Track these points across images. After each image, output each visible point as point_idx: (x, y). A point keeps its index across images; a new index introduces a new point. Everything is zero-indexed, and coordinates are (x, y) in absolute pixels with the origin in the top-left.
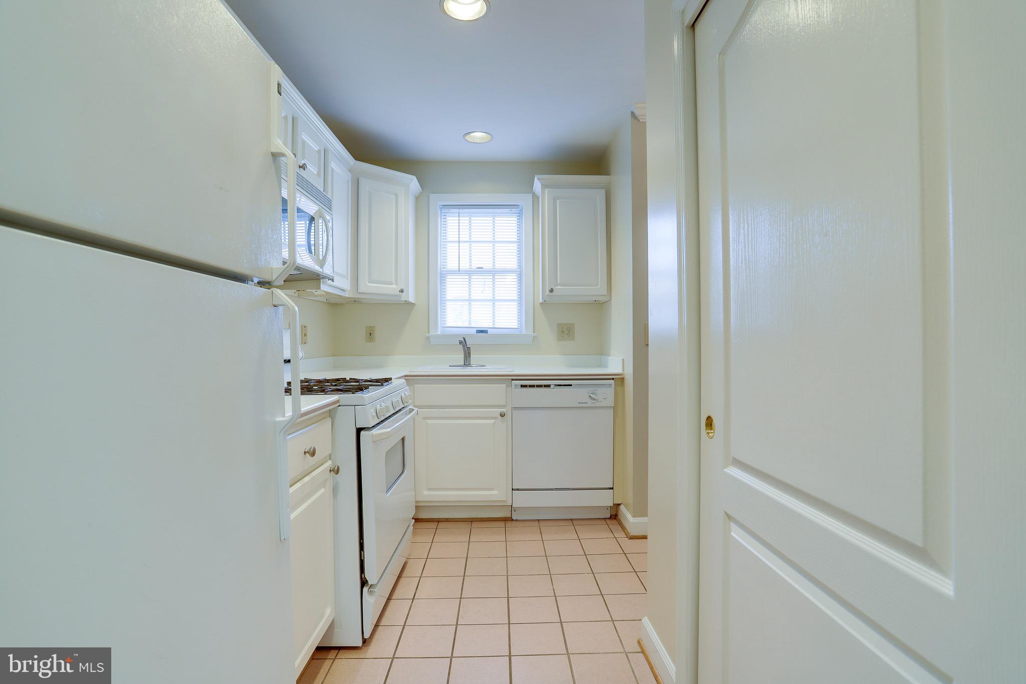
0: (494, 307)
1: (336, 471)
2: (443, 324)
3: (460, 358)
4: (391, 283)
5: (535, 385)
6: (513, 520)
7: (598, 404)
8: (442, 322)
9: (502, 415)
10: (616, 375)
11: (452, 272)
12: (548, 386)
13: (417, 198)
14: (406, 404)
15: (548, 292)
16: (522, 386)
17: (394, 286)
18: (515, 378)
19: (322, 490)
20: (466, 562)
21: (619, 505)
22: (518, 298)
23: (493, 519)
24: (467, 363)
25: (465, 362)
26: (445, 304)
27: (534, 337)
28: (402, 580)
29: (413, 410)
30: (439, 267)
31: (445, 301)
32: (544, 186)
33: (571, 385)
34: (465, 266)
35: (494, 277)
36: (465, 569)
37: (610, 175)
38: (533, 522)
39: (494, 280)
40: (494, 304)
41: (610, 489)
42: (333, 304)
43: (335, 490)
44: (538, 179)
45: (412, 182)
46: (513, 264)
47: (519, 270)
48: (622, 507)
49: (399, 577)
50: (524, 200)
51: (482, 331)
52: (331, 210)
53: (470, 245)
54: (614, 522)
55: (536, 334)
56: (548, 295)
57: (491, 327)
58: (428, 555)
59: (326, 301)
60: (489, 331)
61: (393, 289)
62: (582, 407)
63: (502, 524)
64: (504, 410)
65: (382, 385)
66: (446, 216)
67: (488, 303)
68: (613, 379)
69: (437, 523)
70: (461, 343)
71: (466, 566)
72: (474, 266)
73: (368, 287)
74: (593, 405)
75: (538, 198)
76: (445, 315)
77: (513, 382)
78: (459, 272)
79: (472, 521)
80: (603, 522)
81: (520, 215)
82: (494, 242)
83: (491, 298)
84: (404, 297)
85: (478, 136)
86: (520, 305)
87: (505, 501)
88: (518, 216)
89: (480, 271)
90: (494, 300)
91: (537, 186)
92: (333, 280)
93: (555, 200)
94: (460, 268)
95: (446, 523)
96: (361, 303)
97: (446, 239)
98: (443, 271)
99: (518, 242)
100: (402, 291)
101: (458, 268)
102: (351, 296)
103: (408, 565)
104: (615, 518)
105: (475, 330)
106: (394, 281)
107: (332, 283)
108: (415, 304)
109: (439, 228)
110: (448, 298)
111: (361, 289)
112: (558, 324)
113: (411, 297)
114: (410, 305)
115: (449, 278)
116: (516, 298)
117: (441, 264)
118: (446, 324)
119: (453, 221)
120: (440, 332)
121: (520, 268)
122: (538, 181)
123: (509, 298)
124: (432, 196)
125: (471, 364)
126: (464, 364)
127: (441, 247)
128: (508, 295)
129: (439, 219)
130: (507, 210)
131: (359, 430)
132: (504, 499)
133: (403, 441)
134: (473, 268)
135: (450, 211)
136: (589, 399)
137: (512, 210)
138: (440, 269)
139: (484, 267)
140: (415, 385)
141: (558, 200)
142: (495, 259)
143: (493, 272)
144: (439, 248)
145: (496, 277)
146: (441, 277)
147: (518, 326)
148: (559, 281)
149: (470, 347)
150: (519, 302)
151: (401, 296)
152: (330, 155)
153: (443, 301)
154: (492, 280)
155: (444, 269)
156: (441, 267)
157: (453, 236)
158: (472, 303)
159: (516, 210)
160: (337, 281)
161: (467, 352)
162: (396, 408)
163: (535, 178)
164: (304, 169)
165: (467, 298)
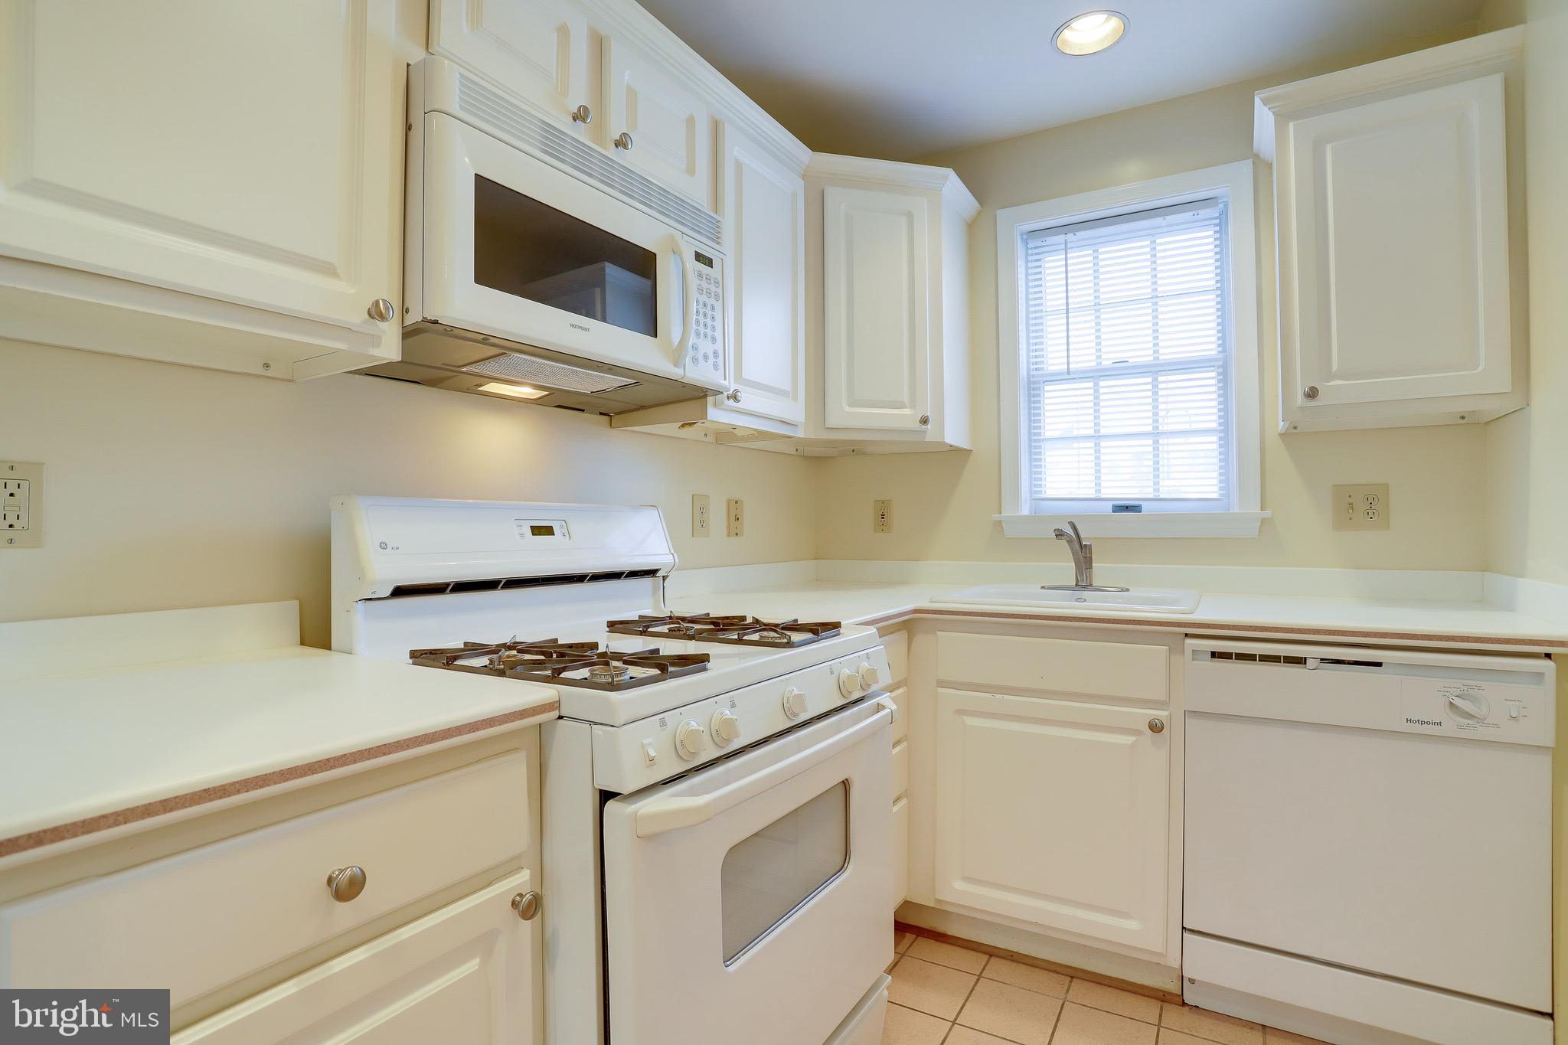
0: (1156, 449)
1: (532, 907)
2: (1035, 492)
3: (1066, 569)
4: (902, 406)
5: (1254, 656)
6: (1184, 1004)
7: (1482, 733)
8: (1034, 489)
9: (1156, 728)
10: (1557, 644)
11: (1056, 378)
12: (1301, 661)
13: (972, 227)
14: (857, 695)
15: (1300, 399)
16: (1214, 655)
17: (907, 411)
18: (1191, 631)
19: (471, 966)
22: (1220, 424)
23: (1130, 988)
24: (1084, 581)
25: (1077, 581)
26: (1040, 447)
27: (1263, 521)
29: (884, 708)
30: (1025, 366)
31: (1039, 441)
32: (1282, 118)
33: (1379, 664)
34: (1084, 359)
35: (1155, 380)
37: (1523, 23)
39: (1155, 386)
40: (1156, 442)
41: (1542, 1014)
42: (810, 457)
44: (1265, 102)
45: (949, 183)
46: (1207, 345)
47: (1221, 356)
50: (1233, 182)
51: (1127, 508)
52: (718, 243)
55: (1268, 513)
56: (1302, 408)
57: (1152, 496)
59: (794, 452)
60: (1144, 505)
61: (904, 417)
62: (1419, 734)
63: (1156, 1005)
64: (1161, 714)
65: (789, 644)
66: (1038, 254)
67: (1143, 442)
68: (1548, 656)
69: (986, 957)
70: (1060, 534)
72: (1107, 360)
73: (851, 415)
74: (1461, 734)
75: (1270, 166)
76: (1040, 473)
77: (1188, 641)
78: (1068, 376)
79: (1071, 973)
81: (1222, 224)
82: (1155, 297)
83: (1150, 429)
84: (931, 433)
85: (1089, 29)
86: (1225, 442)
87: (1160, 955)
88: (1215, 225)
89: (1123, 370)
90: (1156, 435)
92: (734, 397)
93: (1319, 148)
94: (1071, 366)
95: (1008, 963)
96: (864, 453)
97: (1041, 306)
98: (1033, 376)
99: (1217, 289)
100: (925, 421)
101: (1066, 367)
102: (812, 436)
105: (1111, 504)
106: (907, 401)
107: (737, 405)
108: (970, 451)
109: (1022, 282)
110: (1048, 434)
111: (832, 421)
112: (1335, 486)
113: (953, 432)
114: (959, 455)
115: (1047, 391)
116: (1214, 425)
117: (1028, 363)
118: (1040, 492)
119: (1052, 264)
120: (1025, 510)
121: (1224, 351)
122: (1266, 109)
123: (1195, 426)
124: (1002, 215)
125: (1091, 585)
126: (1077, 585)
127: (1028, 325)
128: (1193, 419)
129: (1021, 263)
130: (1187, 216)
131: (606, 796)
132: (1159, 949)
133: (841, 790)
134: (1103, 363)
135: (1044, 243)
136: (1448, 710)
137: (1200, 212)
138: (1025, 373)
139: (1130, 360)
140: (938, 633)
141: (1329, 148)
142: (1157, 338)
143: (1155, 369)
144: (1022, 327)
145: (1160, 379)
146: (1029, 389)
147: (1221, 495)
148: (1335, 367)
149: (1090, 546)
150: (1222, 435)
151: (924, 432)
152: (729, 133)
153: (1036, 442)
154: (1150, 387)
155: (1035, 373)
156: (1028, 370)
157: (1053, 297)
158: (1103, 444)
159: (1212, 212)
160: (749, 400)
161: (1084, 556)
162: (796, 715)
163: (1257, 101)
164: (625, 147)
165: (1091, 432)
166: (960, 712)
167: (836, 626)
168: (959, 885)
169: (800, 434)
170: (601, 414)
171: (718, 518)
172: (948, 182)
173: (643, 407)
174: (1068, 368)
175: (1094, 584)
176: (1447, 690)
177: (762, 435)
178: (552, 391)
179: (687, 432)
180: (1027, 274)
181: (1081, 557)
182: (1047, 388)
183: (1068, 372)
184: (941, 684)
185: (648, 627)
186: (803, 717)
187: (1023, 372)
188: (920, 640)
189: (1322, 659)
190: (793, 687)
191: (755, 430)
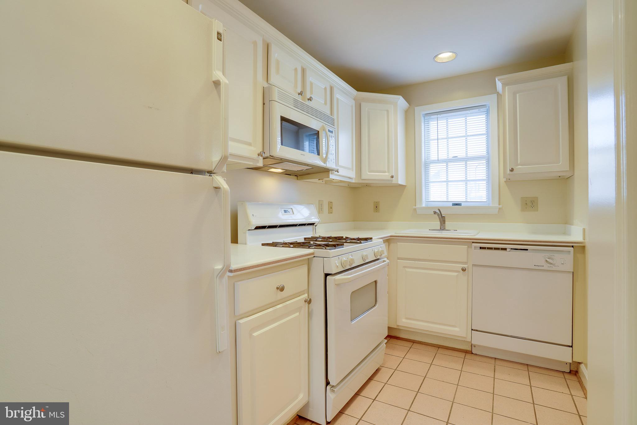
0: (466, 185)
1: (309, 302)
2: (427, 199)
3: (437, 224)
4: (385, 172)
5: (493, 248)
6: (472, 353)
7: (554, 268)
9: (464, 270)
10: (575, 243)
11: (434, 162)
12: (505, 249)
14: (378, 257)
15: (508, 172)
16: (481, 248)
17: (387, 174)
18: (475, 241)
19: (297, 314)
20: (423, 381)
21: (580, 363)
22: (487, 178)
23: (456, 350)
24: (443, 228)
25: (441, 228)
26: (429, 185)
27: (499, 209)
28: (372, 383)
29: (386, 261)
30: (424, 158)
31: (428, 182)
32: (504, 85)
33: (527, 250)
34: (443, 156)
35: (466, 163)
36: (420, 387)
37: (573, 62)
38: (490, 360)
39: (466, 165)
40: (466, 183)
41: (569, 346)
42: (352, 187)
43: (310, 315)
44: (499, 80)
46: (482, 151)
47: (487, 156)
48: (582, 367)
49: (370, 379)
50: (491, 100)
51: (457, 204)
52: (334, 126)
53: (448, 140)
54: (574, 378)
55: (501, 206)
56: (509, 174)
57: (465, 201)
58: (397, 367)
60: (463, 204)
61: (386, 176)
62: (537, 269)
63: (463, 354)
64: (465, 266)
65: (361, 243)
66: (429, 121)
67: (462, 183)
68: (573, 246)
69: (412, 343)
70: (435, 213)
71: (422, 384)
72: (451, 156)
73: (369, 175)
74: (549, 269)
75: (501, 95)
76: (429, 193)
77: (473, 244)
78: (438, 161)
79: (439, 347)
80: (561, 375)
81: (488, 113)
82: (466, 136)
83: (464, 179)
84: (394, 181)
85: (445, 56)
86: (488, 183)
87: (465, 338)
88: (486, 114)
89: (456, 159)
90: (466, 181)
91: (499, 85)
92: (338, 171)
93: (514, 94)
94: (439, 158)
95: (419, 344)
96: (371, 186)
97: (429, 138)
99: (486, 134)
100: (392, 177)
101: (437, 158)
102: (357, 182)
103: (380, 372)
104: (576, 375)
105: (452, 203)
106: (387, 170)
107: (338, 173)
108: (405, 186)
109: (423, 130)
110: (431, 181)
111: (364, 177)
112: (521, 198)
113: (401, 180)
114: (402, 187)
115: (431, 166)
116: (485, 178)
117: (425, 157)
118: (429, 199)
119: (433, 124)
120: (424, 205)
121: (488, 154)
122: (499, 82)
123: (477, 178)
124: (417, 109)
125: (445, 229)
126: (440, 229)
127: (425, 144)
128: (477, 176)
129: (423, 124)
130: (477, 110)
131: (327, 275)
132: (465, 336)
133: (374, 283)
134: (449, 157)
135: (431, 118)
136: (546, 263)
137: (481, 109)
138: (424, 160)
139: (458, 156)
140: (398, 243)
141: (518, 95)
142: (467, 149)
143: (466, 160)
144: (423, 145)
145: (468, 163)
146: (425, 165)
147: (487, 200)
148: (519, 162)
149: (445, 217)
150: (487, 181)
151: (392, 181)
152: (335, 90)
153: (427, 183)
154: (464, 165)
155: (427, 160)
156: (425, 159)
157: (433, 135)
158: (449, 184)
159: (484, 109)
160: (342, 172)
161: (443, 220)
162: (365, 260)
163: (497, 79)
164: (311, 101)
165: (445, 180)
166: (405, 267)
167: (371, 238)
168: (404, 320)
169: (353, 181)
170: (295, 176)
171: (326, 208)
172: (400, 100)
173: (309, 174)
174: (438, 159)
175: (446, 229)
176: (545, 256)
177: (341, 181)
178: (286, 170)
179: (321, 181)
180: (425, 128)
181: (442, 220)
182: (431, 165)
183: (438, 160)
184: (399, 259)
185: (317, 239)
186: (367, 261)
187: (423, 160)
188: (392, 245)
189: (511, 249)
190: (364, 253)
191: (340, 180)
